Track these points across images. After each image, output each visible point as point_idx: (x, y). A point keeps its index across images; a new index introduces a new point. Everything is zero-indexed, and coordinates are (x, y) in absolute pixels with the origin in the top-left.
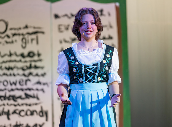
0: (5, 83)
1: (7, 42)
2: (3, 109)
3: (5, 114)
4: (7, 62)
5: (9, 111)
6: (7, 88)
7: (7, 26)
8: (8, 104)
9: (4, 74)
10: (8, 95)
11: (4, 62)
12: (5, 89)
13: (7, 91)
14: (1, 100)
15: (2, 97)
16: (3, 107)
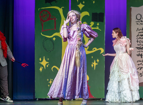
0: (140, 42)
1: (141, 24)
2: (139, 53)
3: (140, 56)
4: (141, 32)
5: (142, 54)
6: (141, 44)
7: (141, 16)
8: (141, 51)
9: (140, 38)
10: (141, 47)
11: (140, 32)
12: (140, 45)
13: (141, 45)
14: (139, 49)
15: (139, 48)
16: (139, 52)
